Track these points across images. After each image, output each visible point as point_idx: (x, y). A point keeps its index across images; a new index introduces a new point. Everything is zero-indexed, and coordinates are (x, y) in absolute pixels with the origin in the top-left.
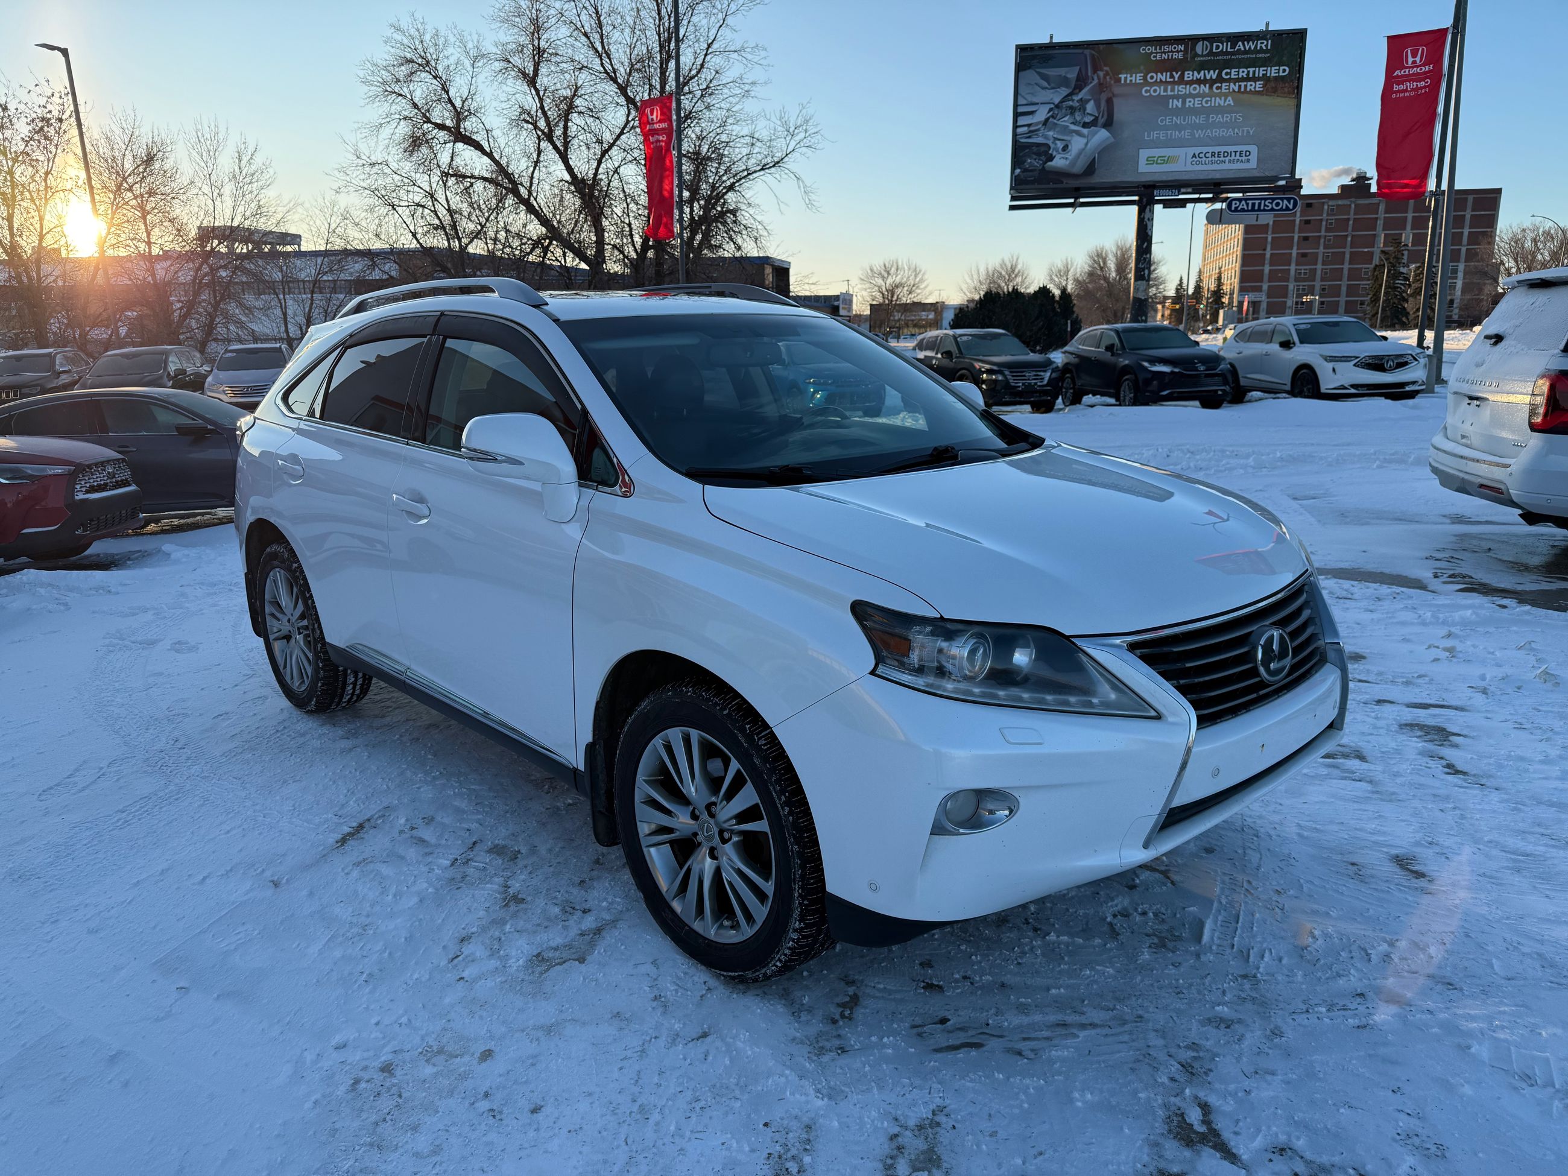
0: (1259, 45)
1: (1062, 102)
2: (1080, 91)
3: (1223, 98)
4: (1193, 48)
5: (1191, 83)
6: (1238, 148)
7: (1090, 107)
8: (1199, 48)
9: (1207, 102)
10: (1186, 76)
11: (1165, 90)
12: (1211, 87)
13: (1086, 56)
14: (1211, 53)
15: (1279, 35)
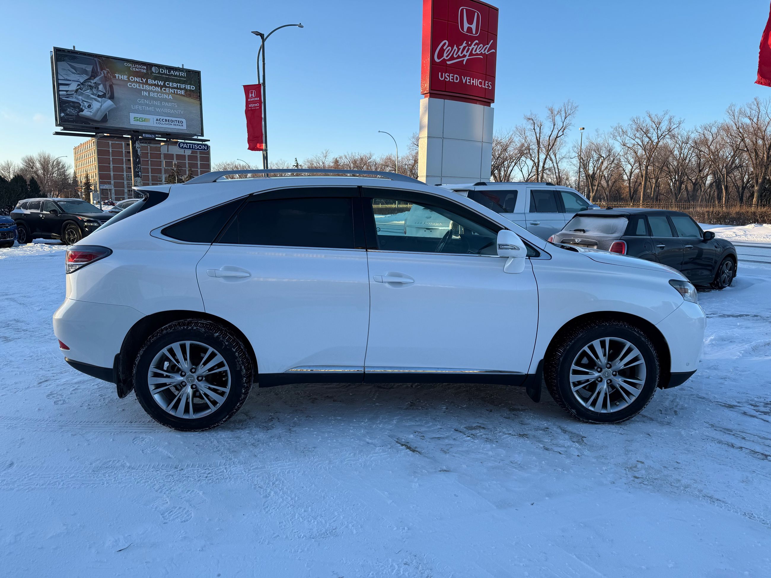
0: (181, 74)
1: (85, 81)
2: (94, 78)
3: (167, 95)
4: (151, 69)
5: (151, 85)
6: (178, 119)
7: (101, 87)
8: (153, 69)
9: (160, 95)
10: (149, 81)
11: (139, 86)
12: (161, 89)
13: (95, 61)
14: (159, 73)
15: (188, 71)
